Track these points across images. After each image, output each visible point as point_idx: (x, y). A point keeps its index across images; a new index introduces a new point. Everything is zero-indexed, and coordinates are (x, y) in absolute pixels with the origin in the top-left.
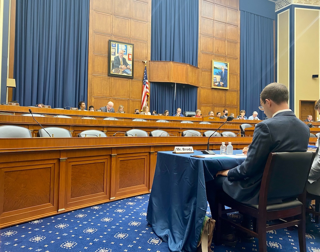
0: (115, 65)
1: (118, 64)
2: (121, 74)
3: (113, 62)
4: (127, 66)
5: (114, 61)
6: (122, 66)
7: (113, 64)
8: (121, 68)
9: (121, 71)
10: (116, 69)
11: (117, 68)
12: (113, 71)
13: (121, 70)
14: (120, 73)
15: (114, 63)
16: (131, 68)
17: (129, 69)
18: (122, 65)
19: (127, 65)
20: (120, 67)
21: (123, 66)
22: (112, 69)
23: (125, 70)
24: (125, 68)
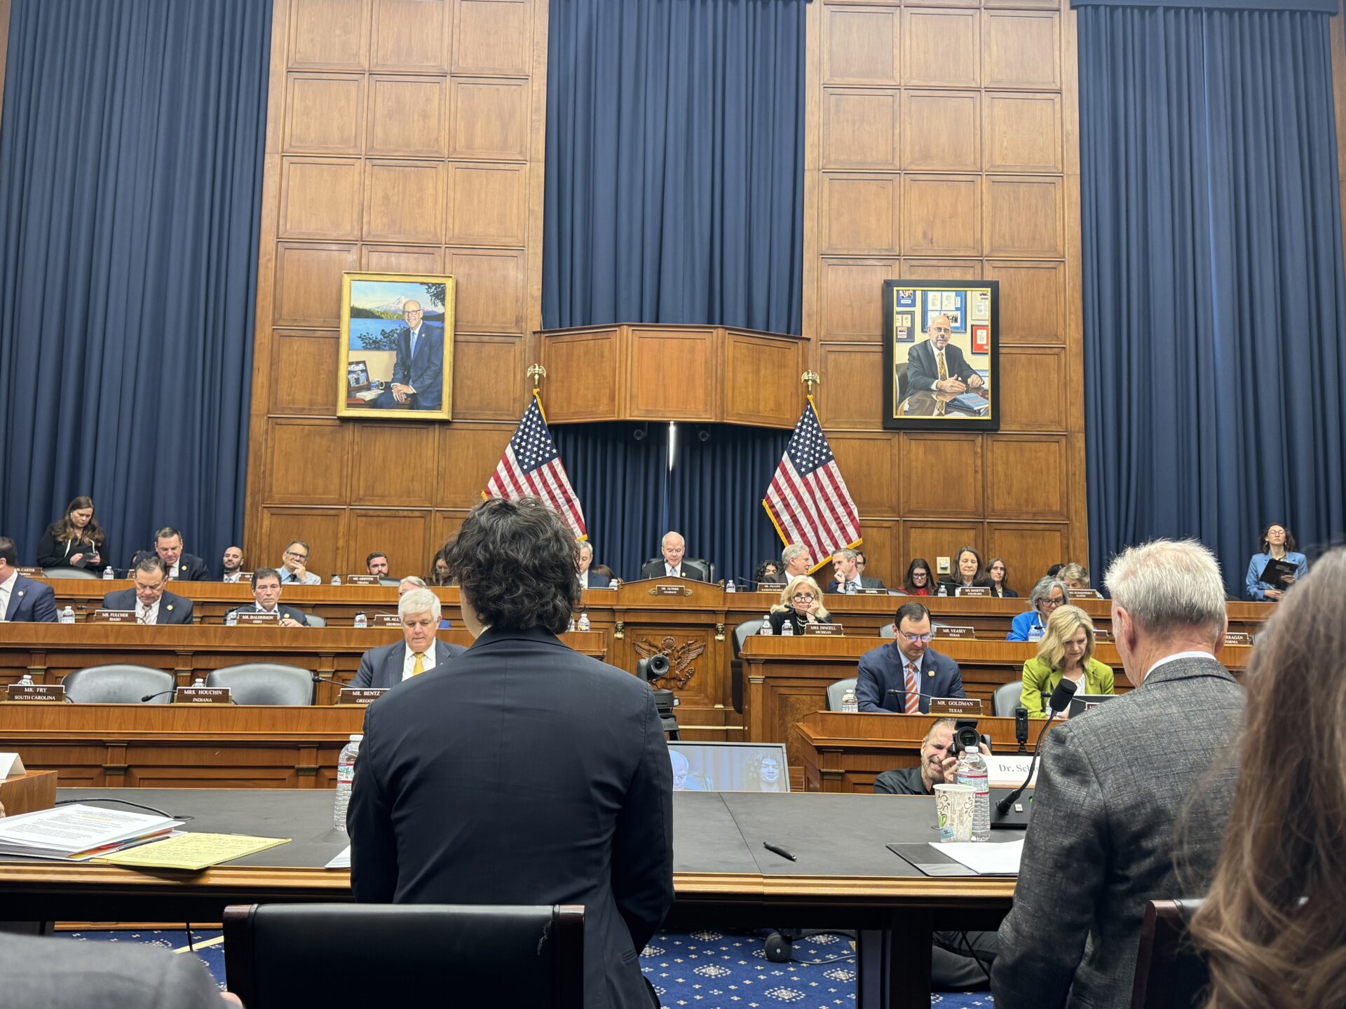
0: (910, 379)
1: (924, 374)
2: (940, 414)
3: (902, 370)
4: (969, 381)
5: (908, 366)
6: (944, 383)
7: (903, 379)
8: (941, 391)
9: (938, 405)
10: (919, 395)
11: (921, 393)
12: (906, 405)
13: (941, 398)
14: (936, 412)
15: (909, 374)
16: (987, 385)
17: (978, 389)
18: (944, 378)
19: (965, 373)
20: (933, 387)
21: (951, 384)
22: (901, 401)
23: (960, 397)
24: (960, 386)
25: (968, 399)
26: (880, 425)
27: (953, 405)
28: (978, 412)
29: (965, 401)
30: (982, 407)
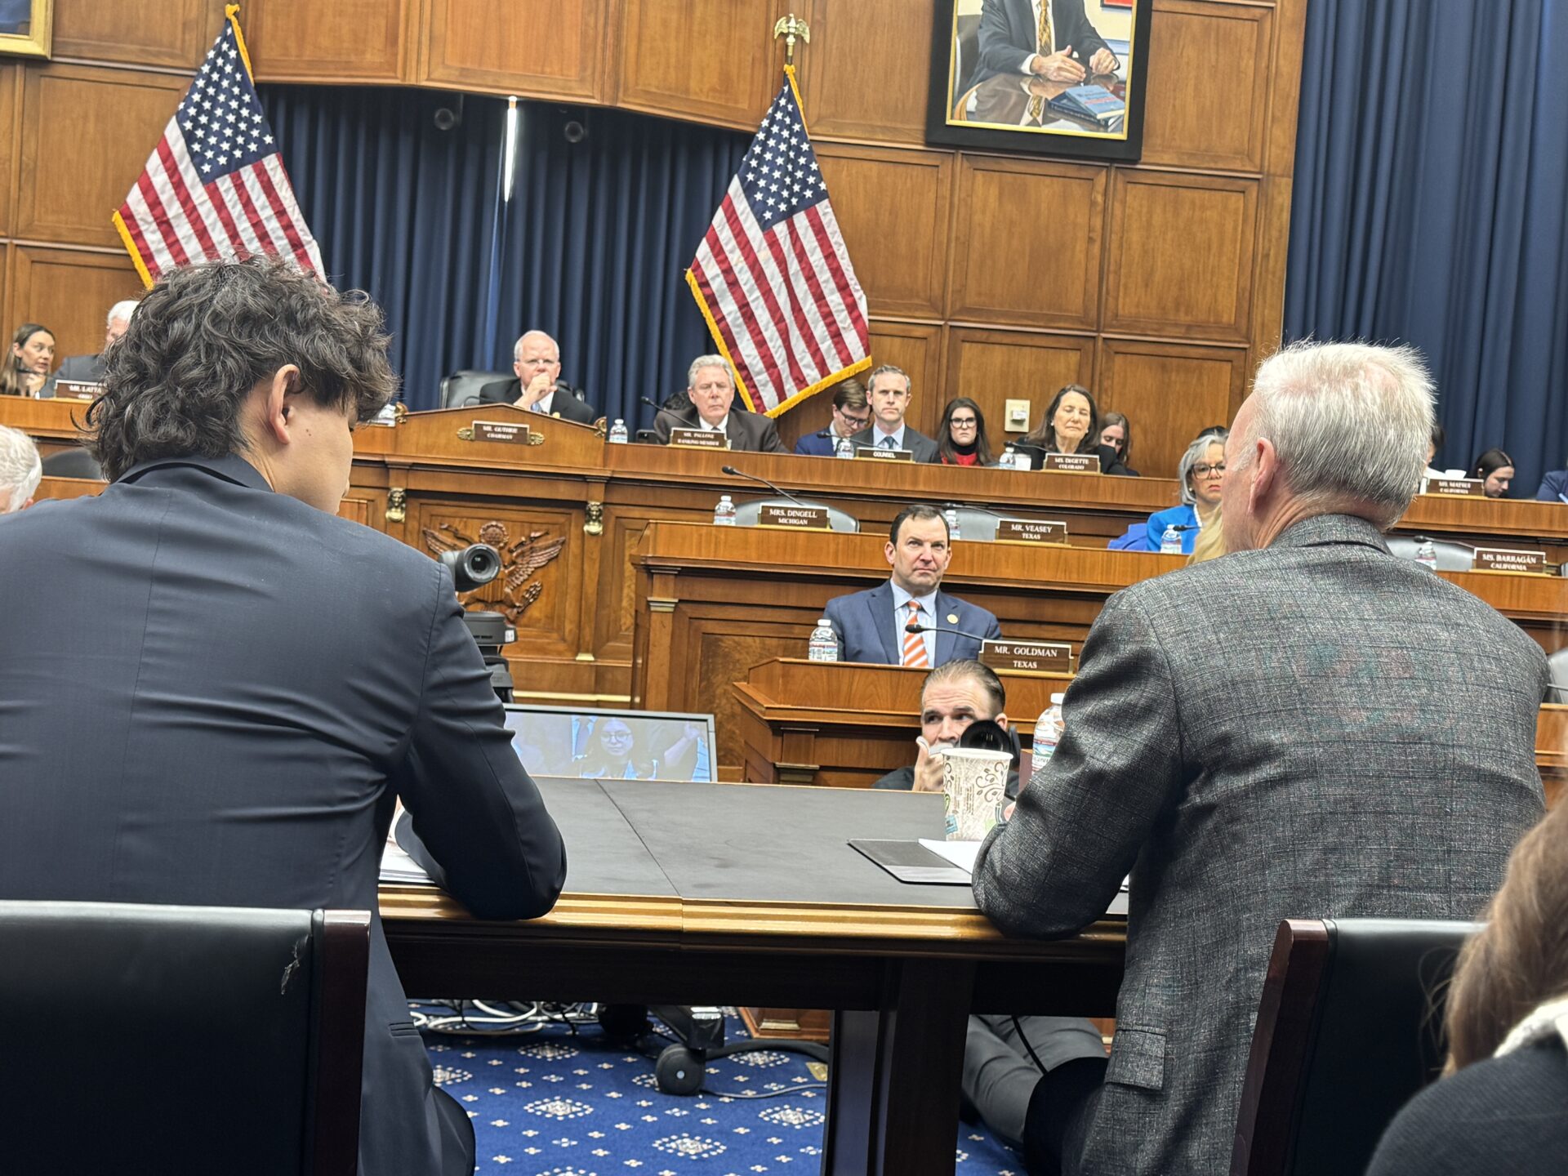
0: (984, 49)
1: (1010, 40)
2: (1034, 123)
3: (968, 29)
4: (1093, 60)
5: (981, 22)
6: (1046, 61)
7: (970, 47)
8: (1038, 77)
9: (1031, 104)
10: (997, 82)
11: (1001, 77)
12: (971, 101)
13: (1037, 91)
14: (1027, 118)
15: (982, 38)
16: (1125, 72)
17: (1107, 78)
18: (1046, 52)
19: (1086, 43)
20: (1025, 68)
21: (1058, 62)
22: (963, 90)
23: (1073, 92)
24: (1075, 70)
25: (1090, 97)
26: (920, 137)
27: (1060, 107)
28: (1104, 125)
29: (1083, 101)
30: (1114, 113)
